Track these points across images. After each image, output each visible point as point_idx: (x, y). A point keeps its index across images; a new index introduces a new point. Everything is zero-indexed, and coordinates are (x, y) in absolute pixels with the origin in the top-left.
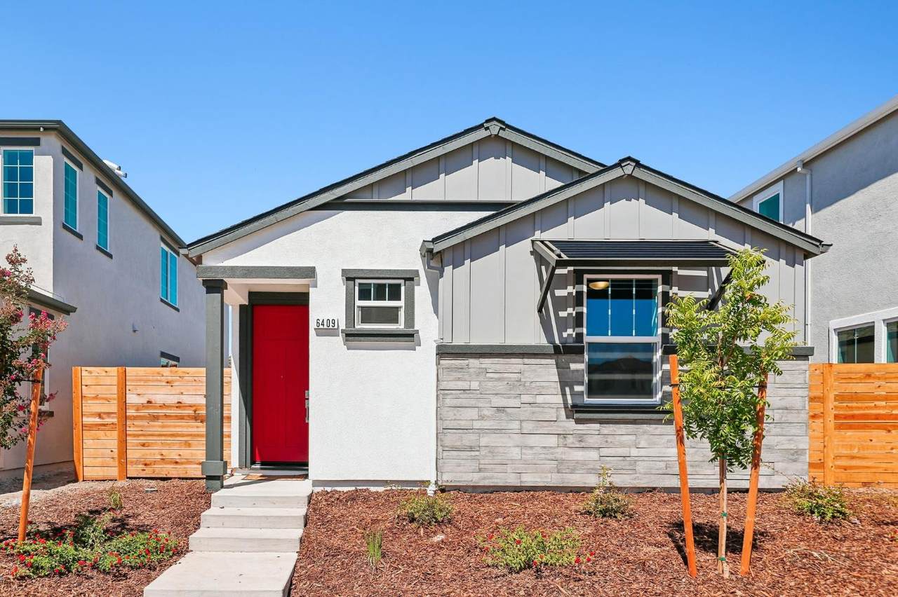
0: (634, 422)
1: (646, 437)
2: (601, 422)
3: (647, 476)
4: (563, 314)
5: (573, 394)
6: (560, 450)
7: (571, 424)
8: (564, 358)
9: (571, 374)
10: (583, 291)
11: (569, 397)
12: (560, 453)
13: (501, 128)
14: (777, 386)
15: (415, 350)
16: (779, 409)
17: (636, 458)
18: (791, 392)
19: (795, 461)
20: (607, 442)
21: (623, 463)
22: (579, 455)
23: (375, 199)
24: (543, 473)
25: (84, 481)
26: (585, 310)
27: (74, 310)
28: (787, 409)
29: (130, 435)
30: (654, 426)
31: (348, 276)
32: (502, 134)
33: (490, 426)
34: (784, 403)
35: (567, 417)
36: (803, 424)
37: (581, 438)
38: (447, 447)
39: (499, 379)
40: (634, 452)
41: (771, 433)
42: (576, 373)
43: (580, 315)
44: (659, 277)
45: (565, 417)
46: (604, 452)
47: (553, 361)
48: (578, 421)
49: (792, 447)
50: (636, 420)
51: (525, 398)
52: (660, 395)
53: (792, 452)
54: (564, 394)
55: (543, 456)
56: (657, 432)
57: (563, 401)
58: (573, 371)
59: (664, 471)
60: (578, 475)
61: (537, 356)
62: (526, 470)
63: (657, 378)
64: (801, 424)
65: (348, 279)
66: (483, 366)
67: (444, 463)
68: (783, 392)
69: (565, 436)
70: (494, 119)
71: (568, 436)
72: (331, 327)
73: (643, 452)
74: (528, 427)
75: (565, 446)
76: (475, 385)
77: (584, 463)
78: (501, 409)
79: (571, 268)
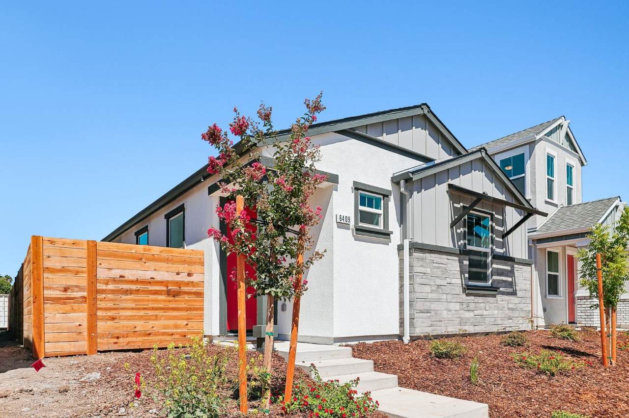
0: (484, 296)
1: (488, 305)
4: (459, 231)
5: (464, 279)
7: (464, 296)
8: (462, 257)
9: (463, 267)
12: (461, 313)
13: (428, 111)
15: (388, 245)
17: (485, 316)
20: (476, 307)
21: (481, 319)
22: (467, 315)
25: (45, 357)
26: (467, 230)
29: (100, 308)
31: (357, 187)
32: (429, 115)
33: (435, 297)
35: (463, 293)
37: (468, 305)
38: (418, 310)
39: (438, 268)
40: (485, 313)
41: (522, 303)
42: (465, 266)
43: (465, 232)
44: (489, 216)
46: (476, 312)
47: (457, 259)
48: (468, 295)
51: (448, 280)
52: (490, 282)
54: (461, 279)
55: (455, 315)
56: (492, 302)
57: (461, 282)
60: (468, 326)
62: (449, 324)
63: (489, 271)
65: (357, 189)
66: (432, 258)
67: (417, 321)
69: (462, 303)
70: (426, 104)
72: (347, 222)
73: (488, 313)
74: (449, 297)
75: (462, 309)
76: (429, 271)
77: (469, 319)
78: (439, 286)
79: (462, 204)
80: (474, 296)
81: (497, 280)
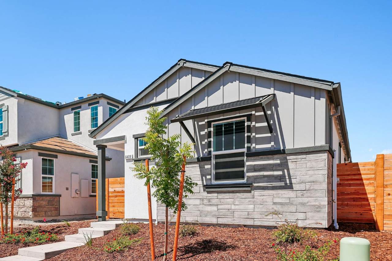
0: (233, 192)
1: (238, 199)
2: (218, 192)
3: (239, 219)
4: (203, 143)
5: (206, 180)
6: (201, 206)
7: (205, 194)
8: (202, 163)
9: (205, 171)
10: (211, 131)
11: (204, 181)
12: (201, 207)
13: (184, 63)
14: (308, 169)
16: (309, 182)
17: (234, 210)
18: (316, 172)
19: (318, 212)
20: (221, 202)
21: (228, 212)
22: (209, 209)
23: (144, 104)
24: (194, 216)
26: (212, 139)
27: (111, 159)
28: (313, 182)
29: (110, 203)
30: (242, 194)
32: (185, 65)
34: (312, 179)
35: (204, 191)
36: (324, 190)
37: (209, 200)
40: (233, 207)
41: (304, 196)
42: (207, 170)
43: (210, 142)
44: (245, 118)
45: (203, 191)
46: (220, 207)
47: (198, 165)
48: (208, 192)
49: (317, 203)
50: (233, 191)
52: (246, 179)
53: (317, 206)
54: (202, 180)
55: (194, 209)
56: (243, 197)
57: (202, 183)
58: (206, 169)
59: (247, 217)
60: (209, 218)
61: (192, 164)
62: (187, 215)
63: (245, 169)
64: (322, 191)
65: (135, 138)
68: (311, 172)
69: (202, 199)
70: (181, 59)
71: (204, 199)
72: (130, 158)
73: (237, 207)
75: (203, 204)
77: (211, 212)
79: (206, 121)
80: (218, 193)
81: (253, 176)
